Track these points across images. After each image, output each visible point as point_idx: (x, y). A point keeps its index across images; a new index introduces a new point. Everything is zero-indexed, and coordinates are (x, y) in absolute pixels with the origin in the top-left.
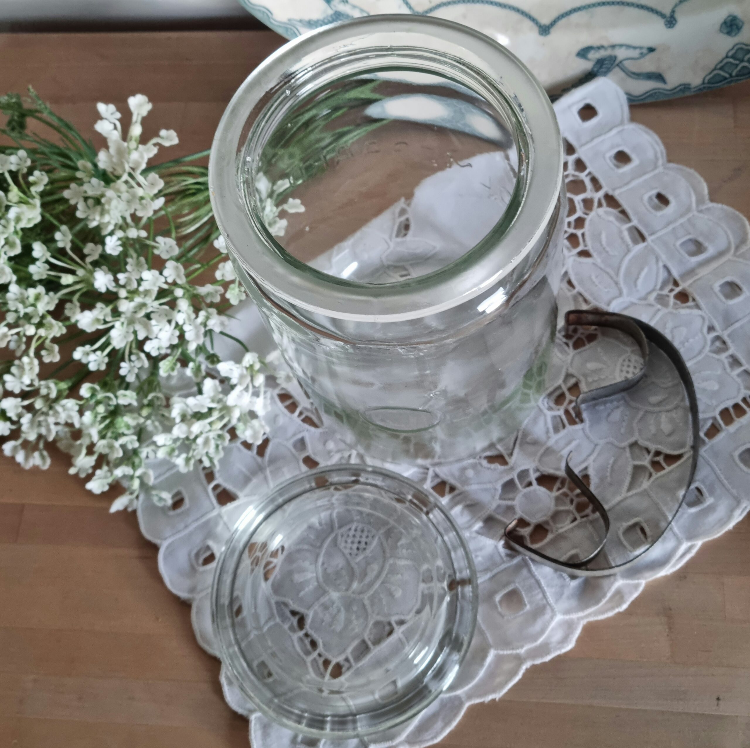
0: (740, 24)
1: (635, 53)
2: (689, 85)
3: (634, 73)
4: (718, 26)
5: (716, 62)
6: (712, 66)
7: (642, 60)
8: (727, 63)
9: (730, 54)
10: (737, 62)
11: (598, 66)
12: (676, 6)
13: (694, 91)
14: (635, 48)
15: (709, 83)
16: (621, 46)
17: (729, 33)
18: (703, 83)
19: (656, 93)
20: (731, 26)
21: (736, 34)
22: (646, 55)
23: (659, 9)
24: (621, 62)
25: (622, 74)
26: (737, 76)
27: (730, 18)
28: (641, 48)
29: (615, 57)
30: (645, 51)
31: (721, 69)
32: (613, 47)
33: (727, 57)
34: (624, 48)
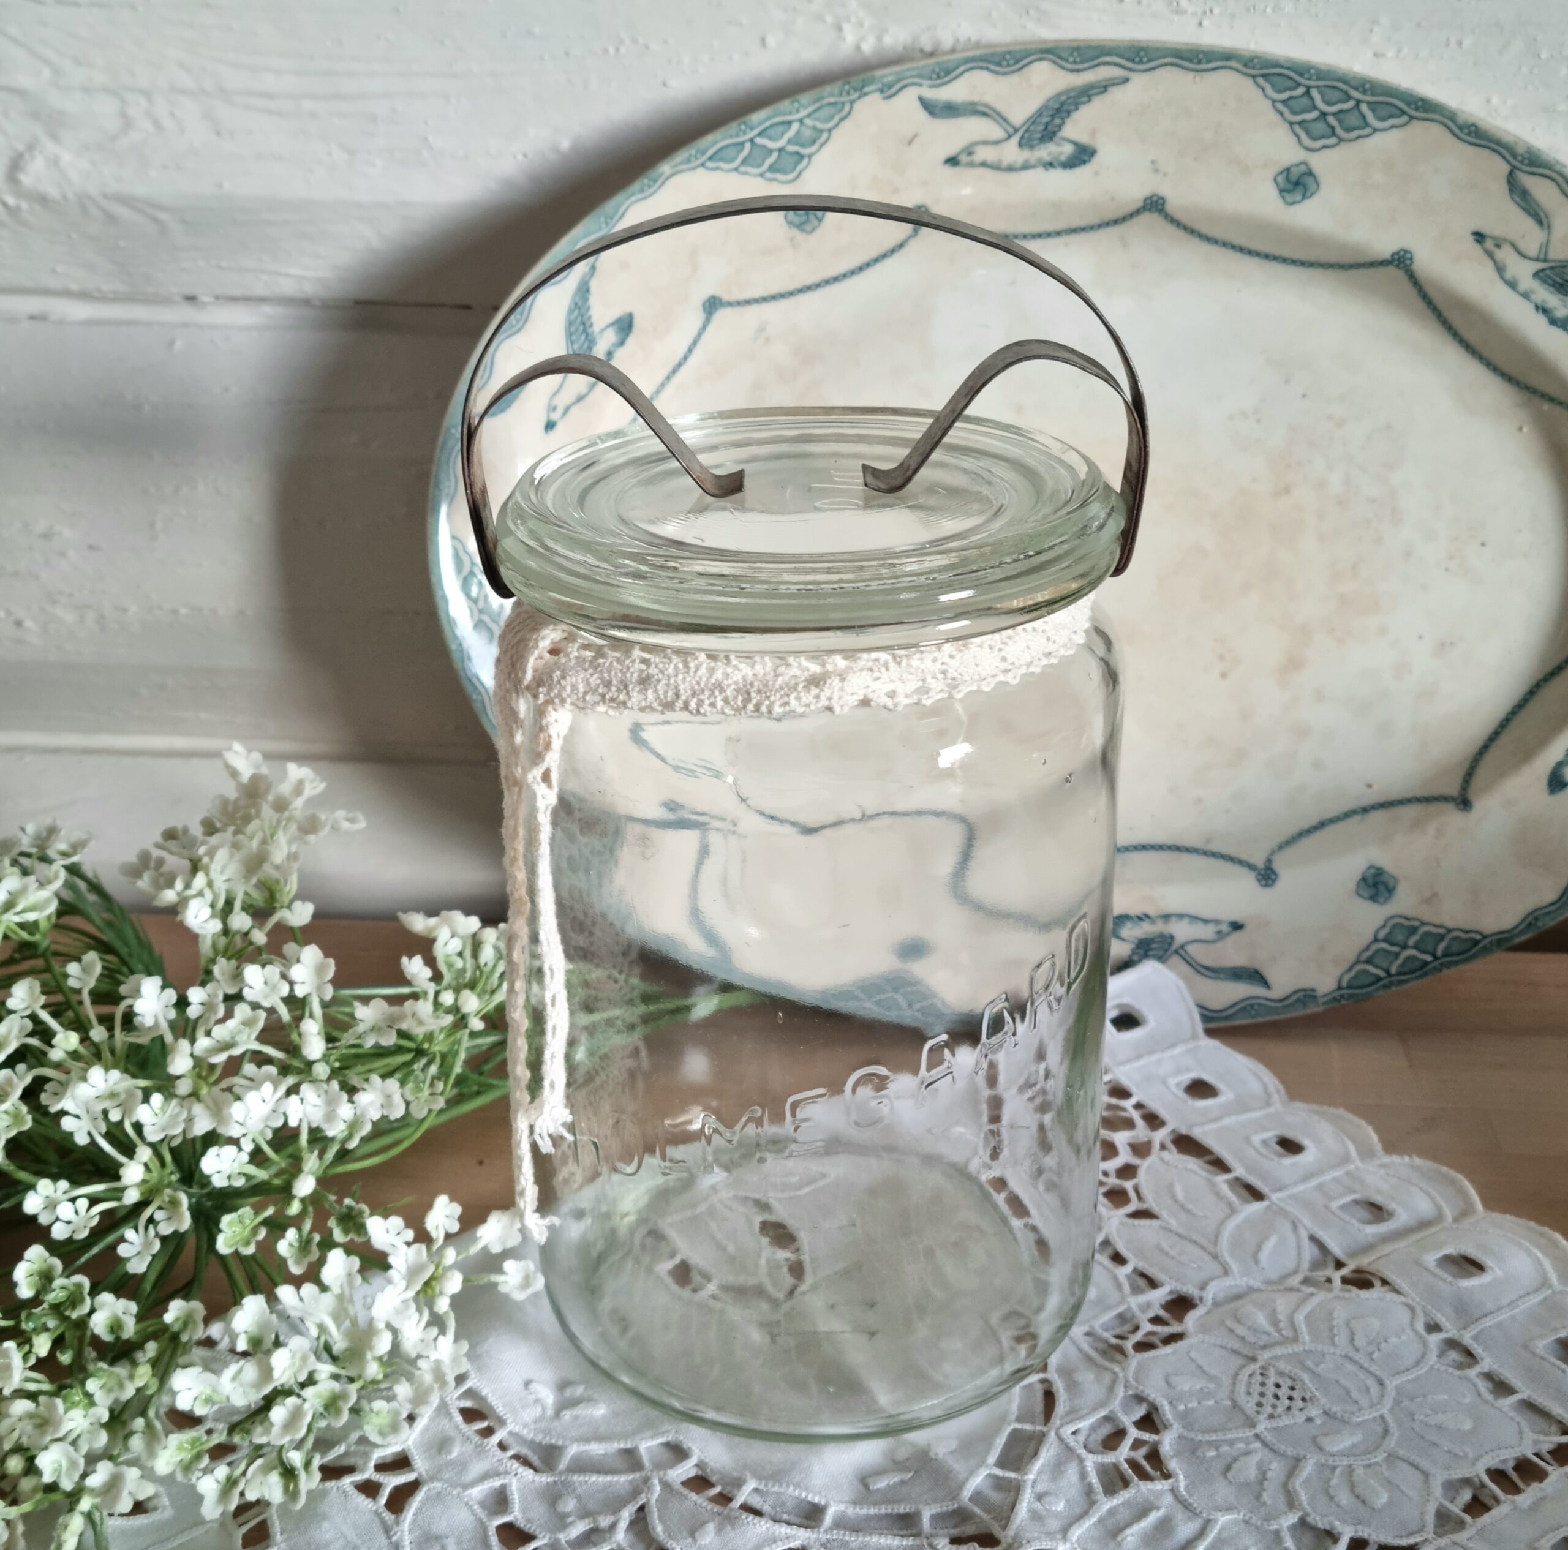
0: (1391, 883)
1: (1208, 932)
2: (1313, 990)
3: (1207, 968)
4: (1352, 885)
5: (1356, 952)
6: (1352, 957)
7: (1220, 945)
8: (1377, 951)
9: (1381, 935)
10: (1395, 949)
11: (1141, 952)
12: (1273, 852)
13: (1325, 1003)
14: (1206, 921)
15: (1349, 987)
16: (1181, 916)
17: (1373, 898)
18: (1340, 988)
19: (1252, 1006)
20: (1375, 885)
21: (1386, 900)
22: (1228, 934)
23: (1244, 857)
24: (1182, 947)
25: (1185, 968)
26: (1399, 973)
27: (1372, 871)
28: (1217, 922)
29: (1172, 937)
30: (1225, 928)
31: (1369, 961)
32: (1166, 917)
33: (1376, 940)
34: (1186, 921)
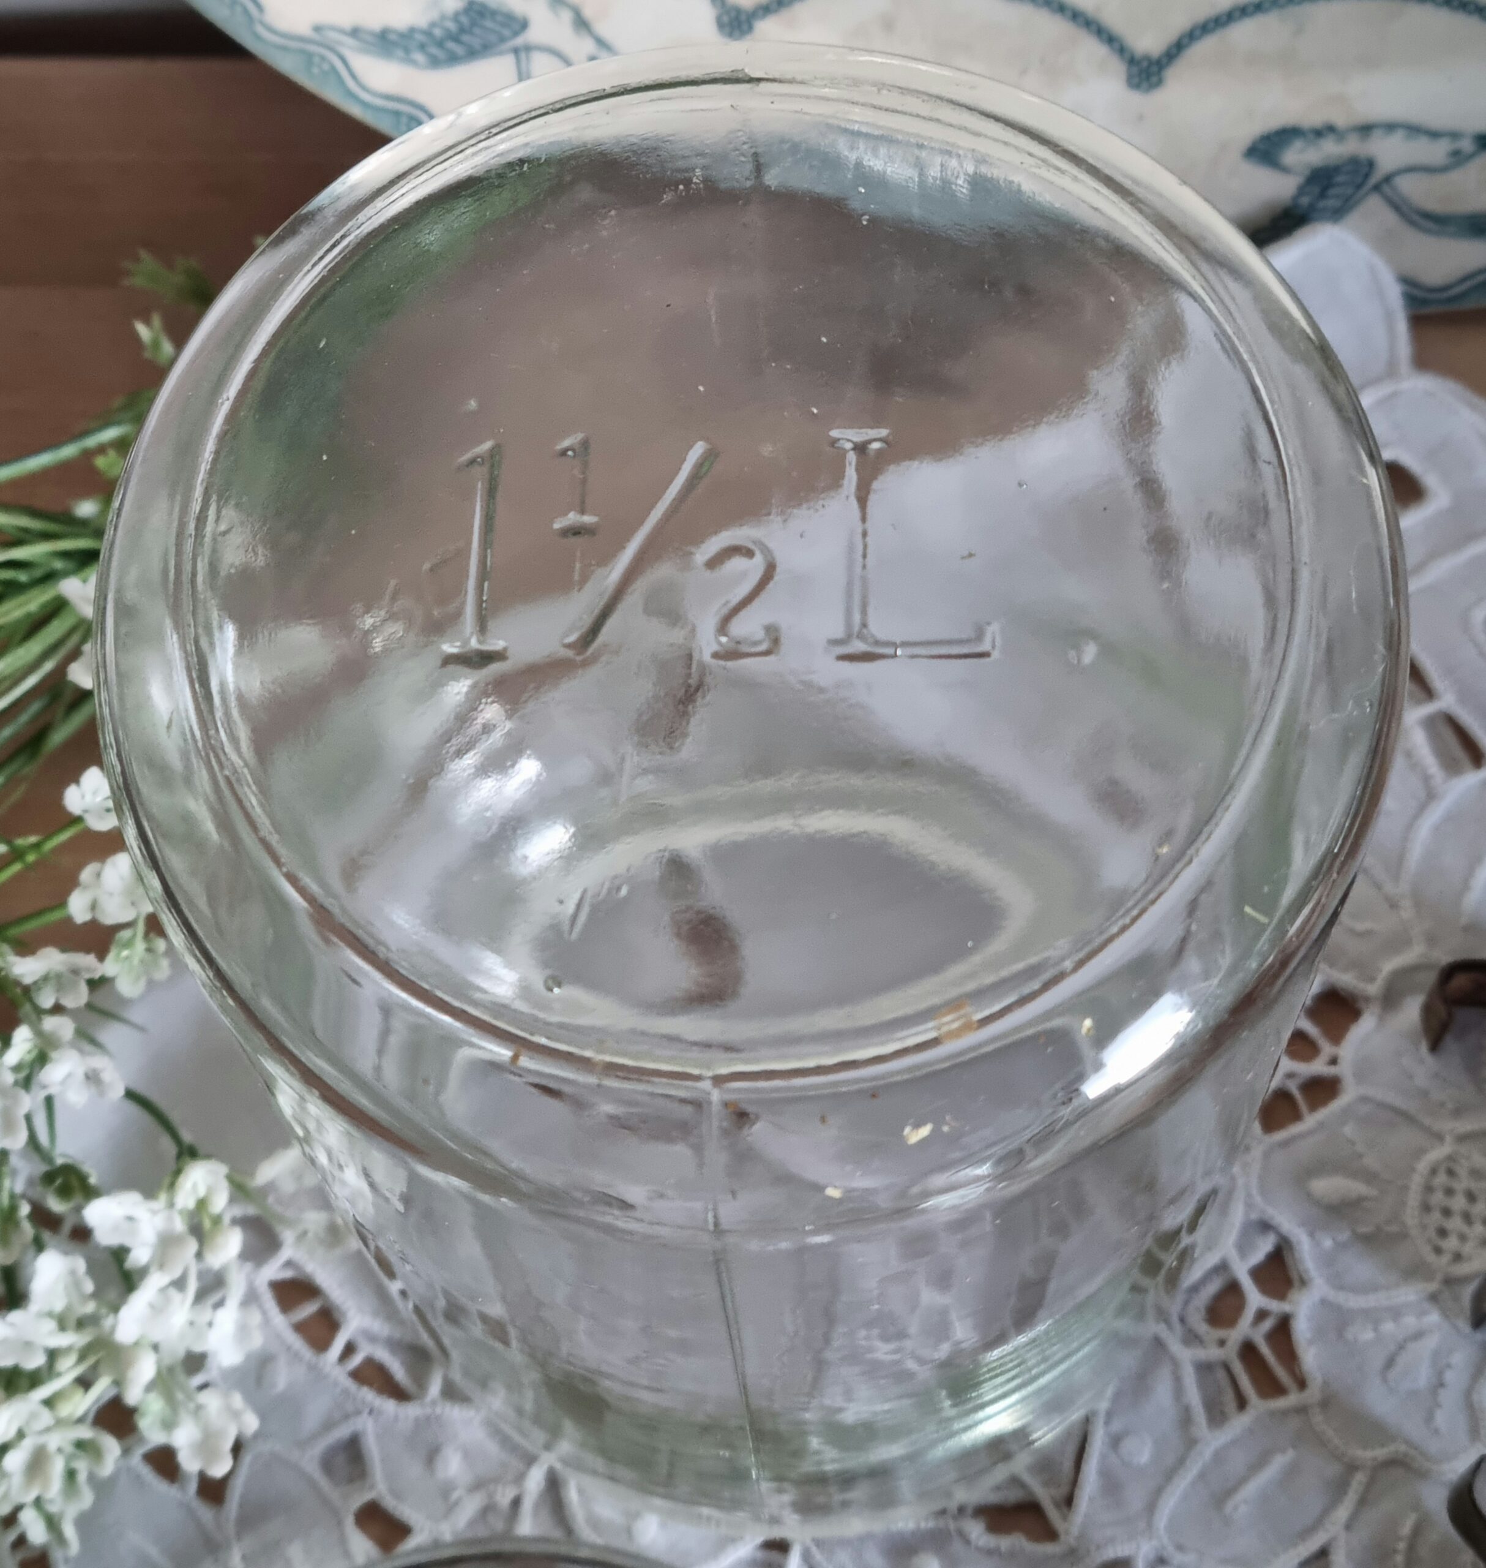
1: (1436, 152)
3: (1428, 216)
7: (1455, 176)
11: (1316, 190)
14: (1434, 135)
16: (1390, 127)
22: (1471, 157)
24: (1388, 179)
25: (1390, 218)
28: (1455, 135)
29: (1371, 164)
30: (1467, 145)
32: (1365, 130)
34: (1399, 134)
